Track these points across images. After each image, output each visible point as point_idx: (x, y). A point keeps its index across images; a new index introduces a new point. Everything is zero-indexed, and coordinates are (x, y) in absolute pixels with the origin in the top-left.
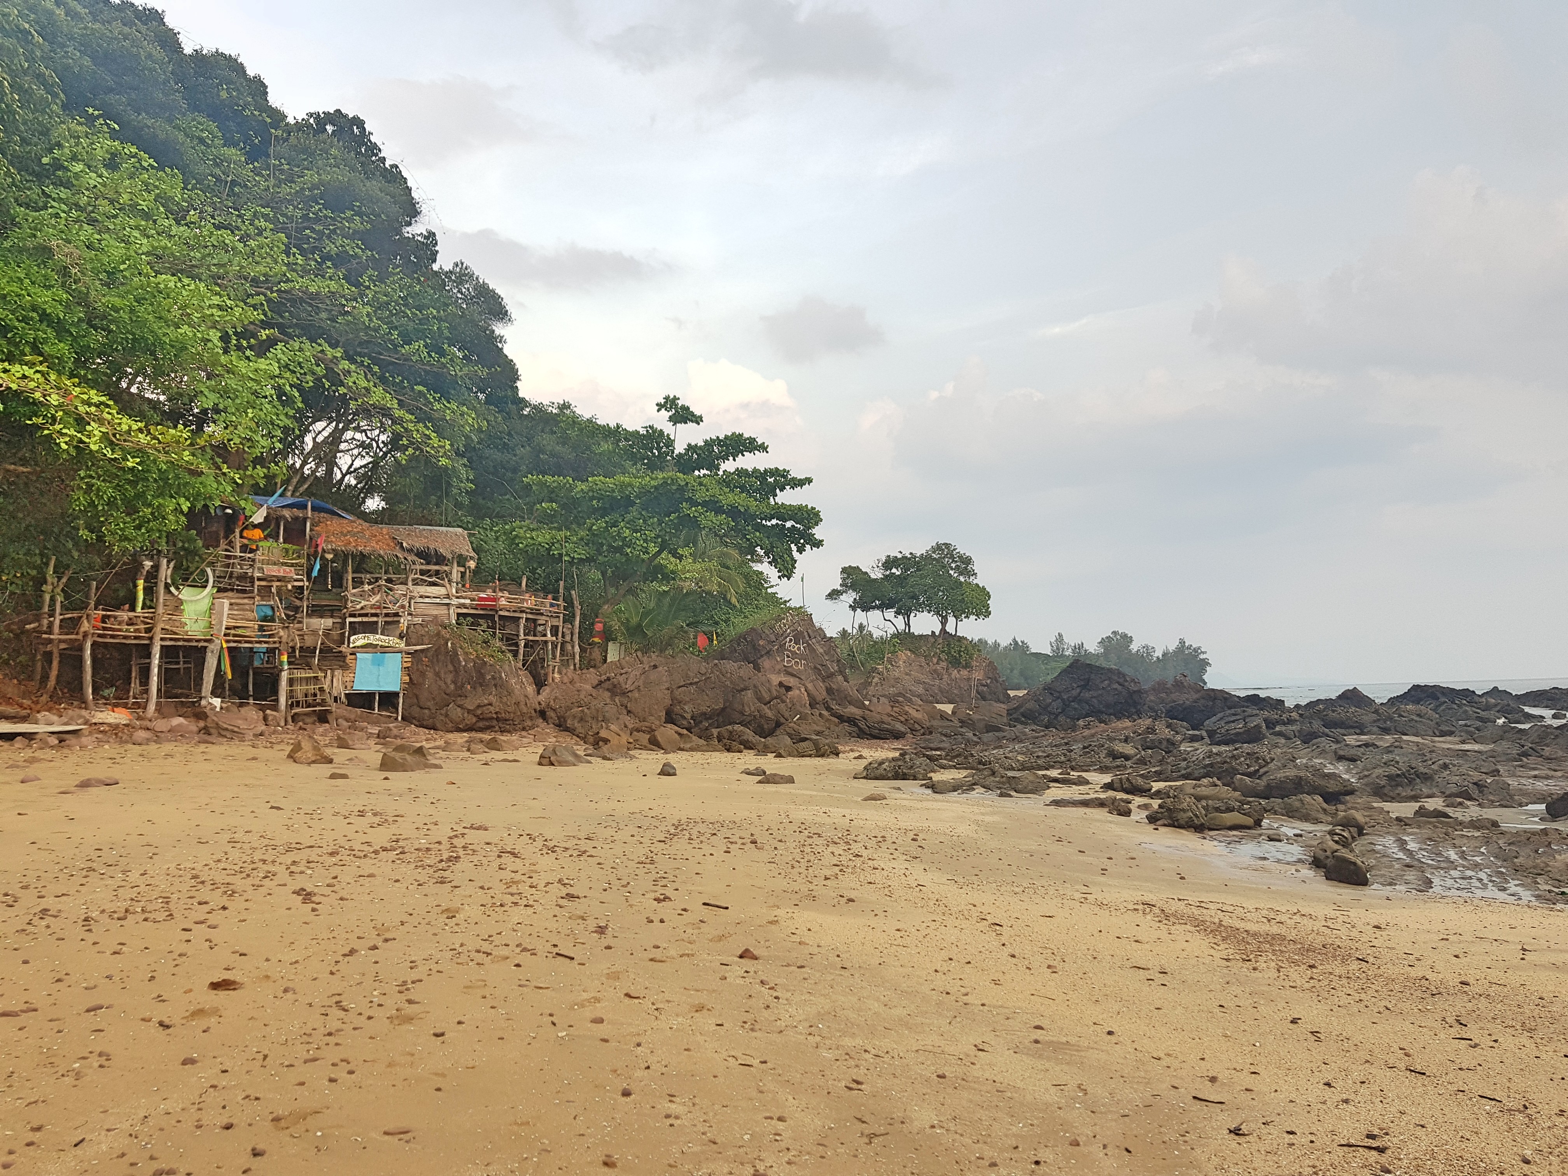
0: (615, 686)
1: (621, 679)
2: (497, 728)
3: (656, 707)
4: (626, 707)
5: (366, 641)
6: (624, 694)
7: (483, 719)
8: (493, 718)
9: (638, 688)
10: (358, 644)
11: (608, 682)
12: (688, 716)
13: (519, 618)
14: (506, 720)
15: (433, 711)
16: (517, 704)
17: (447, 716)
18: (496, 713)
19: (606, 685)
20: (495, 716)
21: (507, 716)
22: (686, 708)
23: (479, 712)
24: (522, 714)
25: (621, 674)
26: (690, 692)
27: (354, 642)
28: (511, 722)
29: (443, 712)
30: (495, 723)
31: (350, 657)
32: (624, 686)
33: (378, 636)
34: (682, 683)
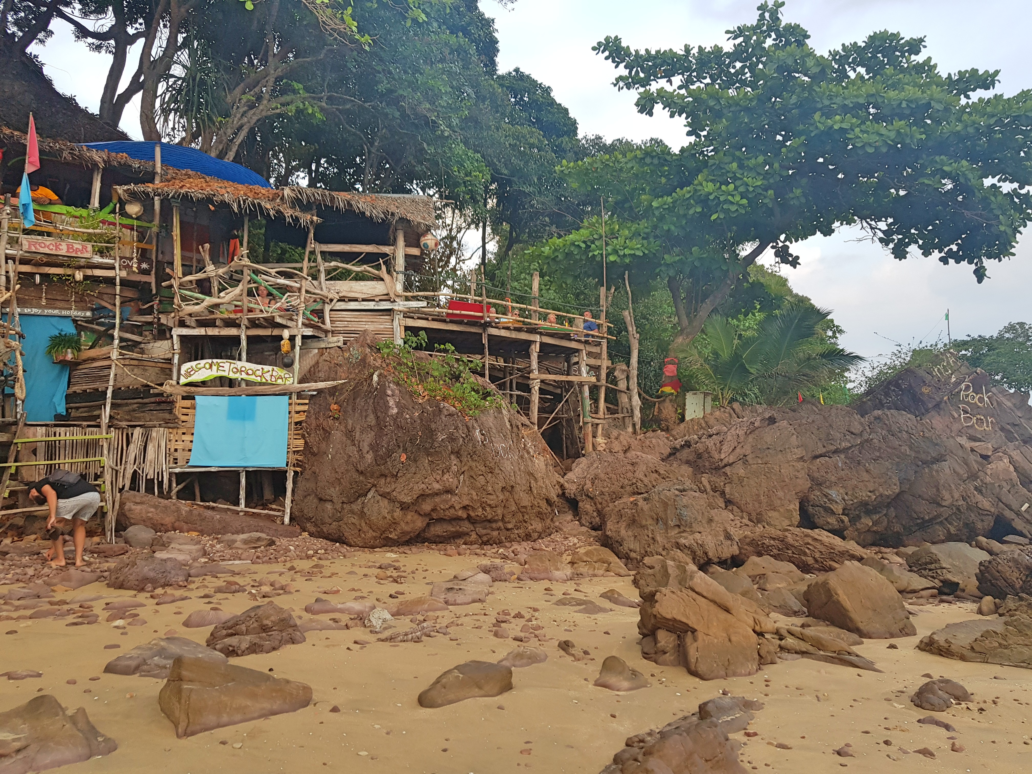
0: (699, 456)
1: (710, 443)
2: (474, 536)
3: (780, 494)
4: (723, 493)
5: (214, 373)
6: (717, 469)
7: (441, 520)
8: (459, 519)
9: (744, 459)
10: (197, 377)
11: (686, 451)
12: (838, 509)
13: (529, 343)
14: (490, 521)
15: (339, 506)
16: (509, 489)
17: (362, 514)
18: (465, 508)
19: (685, 454)
20: (461, 513)
21: (489, 513)
22: (833, 493)
23: (427, 507)
24: (522, 510)
25: (710, 436)
26: (836, 467)
27: (188, 374)
28: (500, 524)
29: (356, 507)
30: (466, 527)
31: (181, 403)
32: (716, 456)
33: (239, 364)
34: (822, 450)
